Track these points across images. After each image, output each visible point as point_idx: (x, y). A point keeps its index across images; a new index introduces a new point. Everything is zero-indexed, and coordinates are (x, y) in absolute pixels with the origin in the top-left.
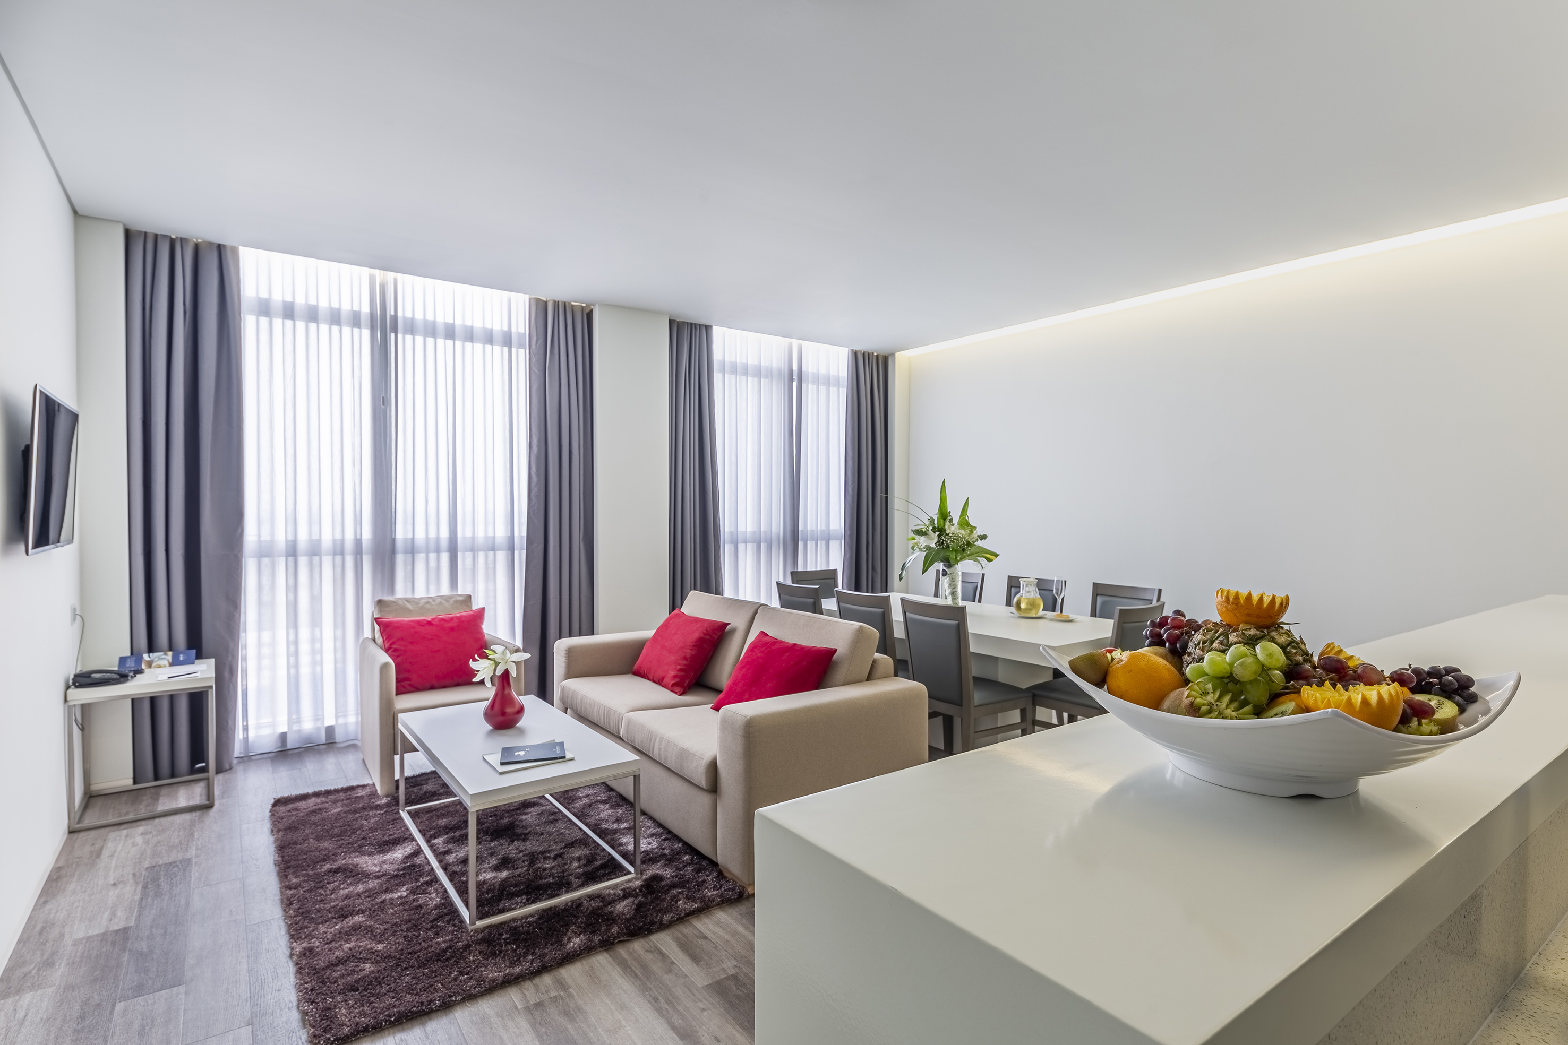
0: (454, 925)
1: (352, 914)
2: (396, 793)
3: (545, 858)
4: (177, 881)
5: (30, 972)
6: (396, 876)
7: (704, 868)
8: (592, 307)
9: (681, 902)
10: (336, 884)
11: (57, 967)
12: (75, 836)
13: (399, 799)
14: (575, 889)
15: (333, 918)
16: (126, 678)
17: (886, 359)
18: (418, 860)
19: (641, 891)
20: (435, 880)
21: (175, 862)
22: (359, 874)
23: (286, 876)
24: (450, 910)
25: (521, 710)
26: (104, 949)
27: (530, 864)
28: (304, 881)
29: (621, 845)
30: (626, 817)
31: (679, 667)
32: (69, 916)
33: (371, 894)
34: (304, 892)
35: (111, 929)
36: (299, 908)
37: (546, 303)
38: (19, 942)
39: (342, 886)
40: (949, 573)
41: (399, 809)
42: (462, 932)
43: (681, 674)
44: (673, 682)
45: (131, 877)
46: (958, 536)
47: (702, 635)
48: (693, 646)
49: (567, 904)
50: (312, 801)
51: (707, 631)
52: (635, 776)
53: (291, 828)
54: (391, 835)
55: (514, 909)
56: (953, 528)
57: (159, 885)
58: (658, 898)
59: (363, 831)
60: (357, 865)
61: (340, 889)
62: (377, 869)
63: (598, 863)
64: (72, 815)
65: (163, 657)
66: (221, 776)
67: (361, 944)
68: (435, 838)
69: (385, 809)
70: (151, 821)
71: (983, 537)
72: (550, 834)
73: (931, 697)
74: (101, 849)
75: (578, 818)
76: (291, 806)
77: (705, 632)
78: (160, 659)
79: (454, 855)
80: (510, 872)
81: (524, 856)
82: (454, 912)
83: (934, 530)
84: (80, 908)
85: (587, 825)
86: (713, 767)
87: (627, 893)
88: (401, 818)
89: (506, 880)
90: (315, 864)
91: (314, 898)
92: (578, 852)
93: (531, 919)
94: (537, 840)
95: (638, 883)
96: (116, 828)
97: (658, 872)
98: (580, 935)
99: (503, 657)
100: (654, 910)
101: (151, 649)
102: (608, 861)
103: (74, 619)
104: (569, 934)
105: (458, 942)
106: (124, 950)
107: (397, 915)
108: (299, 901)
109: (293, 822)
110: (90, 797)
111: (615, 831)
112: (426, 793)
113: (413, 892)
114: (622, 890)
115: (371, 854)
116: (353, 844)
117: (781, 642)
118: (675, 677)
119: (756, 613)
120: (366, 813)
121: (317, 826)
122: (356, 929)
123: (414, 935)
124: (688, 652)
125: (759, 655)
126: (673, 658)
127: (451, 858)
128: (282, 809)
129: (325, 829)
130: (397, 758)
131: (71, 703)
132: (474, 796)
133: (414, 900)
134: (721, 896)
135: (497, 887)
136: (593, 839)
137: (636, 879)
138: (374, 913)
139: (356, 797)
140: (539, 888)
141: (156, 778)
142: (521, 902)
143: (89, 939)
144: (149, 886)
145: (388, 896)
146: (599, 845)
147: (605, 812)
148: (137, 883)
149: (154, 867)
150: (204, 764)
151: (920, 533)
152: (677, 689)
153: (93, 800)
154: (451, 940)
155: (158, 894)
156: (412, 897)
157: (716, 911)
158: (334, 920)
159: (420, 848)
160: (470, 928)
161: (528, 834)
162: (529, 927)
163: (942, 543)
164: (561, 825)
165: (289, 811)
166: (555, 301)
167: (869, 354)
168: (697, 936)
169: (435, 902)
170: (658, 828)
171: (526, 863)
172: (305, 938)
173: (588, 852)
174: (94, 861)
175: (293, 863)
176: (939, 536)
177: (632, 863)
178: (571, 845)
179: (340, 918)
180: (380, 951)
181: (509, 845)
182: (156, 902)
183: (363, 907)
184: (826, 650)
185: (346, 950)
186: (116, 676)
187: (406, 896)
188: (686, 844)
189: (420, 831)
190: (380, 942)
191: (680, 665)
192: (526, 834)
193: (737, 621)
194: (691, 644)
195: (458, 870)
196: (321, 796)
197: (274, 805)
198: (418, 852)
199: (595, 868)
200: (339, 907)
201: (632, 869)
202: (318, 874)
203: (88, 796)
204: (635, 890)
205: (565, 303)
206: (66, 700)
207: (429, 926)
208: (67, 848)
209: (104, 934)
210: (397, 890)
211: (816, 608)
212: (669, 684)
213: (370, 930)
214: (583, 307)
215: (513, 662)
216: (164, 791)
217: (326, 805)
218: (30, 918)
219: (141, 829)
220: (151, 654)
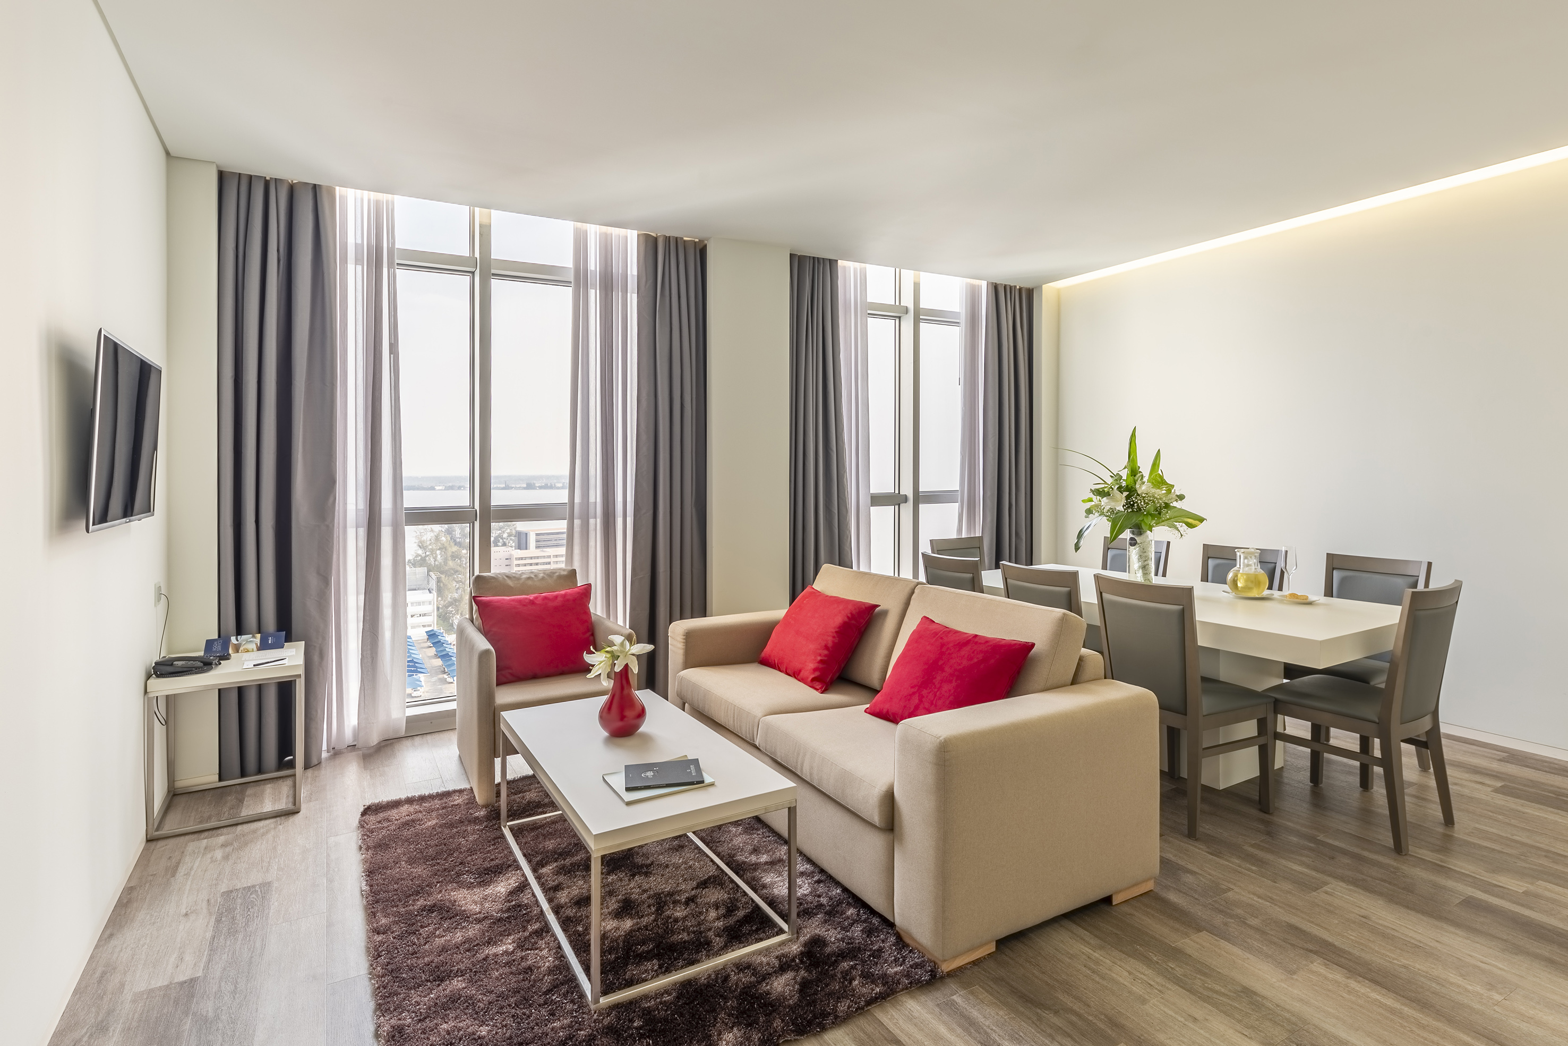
0: (572, 1001)
1: (449, 976)
2: (496, 802)
3: (675, 902)
4: (254, 913)
5: (80, 1040)
6: (500, 920)
7: (876, 929)
8: (706, 242)
9: (857, 982)
10: (431, 928)
11: (111, 1034)
12: (153, 845)
13: (500, 810)
14: (718, 953)
15: (427, 981)
16: (209, 667)
17: (1030, 293)
18: (525, 898)
19: (802, 962)
20: (546, 929)
21: (254, 886)
22: (457, 915)
23: (374, 914)
24: (566, 976)
25: (642, 714)
26: (165, 1011)
27: (657, 910)
28: (396, 923)
29: (764, 886)
30: (765, 846)
31: (819, 658)
32: (133, 958)
33: (471, 946)
34: (394, 938)
35: (176, 981)
36: (389, 963)
37: (655, 240)
38: (76, 992)
39: (437, 933)
40: (1138, 542)
41: (500, 823)
42: (583, 1013)
43: (821, 666)
44: (813, 676)
45: (205, 903)
46: (1154, 497)
47: (846, 619)
48: (836, 632)
49: (710, 976)
50: (405, 809)
51: (851, 613)
52: (789, 808)
53: (381, 846)
54: (492, 860)
55: (644, 980)
56: (1144, 487)
57: (233, 918)
58: (825, 973)
59: (461, 853)
60: (455, 901)
61: (436, 937)
62: (477, 909)
63: (741, 913)
64: (151, 822)
65: (252, 639)
66: (310, 772)
67: (461, 1025)
68: (543, 867)
69: (485, 823)
70: (234, 828)
71: (1181, 497)
72: (677, 867)
73: (1162, 707)
74: (178, 864)
75: (707, 844)
76: (381, 815)
77: (849, 615)
78: (248, 642)
79: (566, 892)
80: (635, 921)
81: (649, 898)
82: (572, 980)
83: (1120, 489)
84: (146, 946)
85: (718, 855)
86: (889, 799)
87: (785, 965)
88: (503, 836)
89: (630, 934)
90: (407, 897)
91: (405, 948)
92: (715, 895)
93: (666, 998)
94: (662, 875)
95: (795, 948)
96: (196, 836)
97: (817, 931)
98: (732, 1028)
99: (622, 649)
100: (823, 993)
101: (239, 631)
102: (752, 912)
103: (159, 600)
104: (718, 1025)
105: (581, 1030)
106: (186, 1013)
107: (503, 980)
108: (389, 952)
109: (384, 837)
110: (175, 795)
111: (756, 866)
112: (529, 803)
113: (521, 946)
114: (777, 957)
115: (470, 886)
116: (449, 871)
117: (956, 632)
118: (815, 670)
119: (913, 592)
120: (464, 828)
121: (410, 844)
122: (454, 999)
123: (524, 1014)
124: (830, 641)
125: (929, 648)
126: (812, 646)
127: (563, 897)
128: (372, 818)
129: (419, 849)
130: (498, 761)
131: (151, 695)
132: (599, 837)
133: (522, 958)
134: (908, 976)
135: (621, 945)
136: (730, 877)
137: (790, 940)
138: (475, 975)
139: (452, 805)
140: (672, 948)
141: (243, 774)
142: (652, 970)
143: (150, 992)
144: (223, 919)
145: (492, 950)
146: (738, 886)
147: (739, 840)
148: (210, 914)
149: (231, 891)
150: (292, 757)
151: (1101, 493)
152: (818, 685)
153: (177, 799)
154: (570, 1026)
155: (232, 932)
156: (519, 954)
157: (904, 999)
158: (429, 984)
159: (526, 880)
160: (593, 1007)
161: (650, 865)
162: (666, 1011)
163: (1133, 505)
164: (688, 854)
165: (379, 822)
166: (666, 237)
167: (1011, 287)
168: (886, 1039)
169: (547, 964)
170: (807, 864)
171: (653, 909)
172: (395, 1010)
173: (726, 896)
174: (168, 880)
175: (382, 895)
176: (1127, 497)
177: (785, 917)
178: (704, 884)
179: (435, 981)
180: (483, 1037)
181: (629, 880)
182: (228, 943)
183: (462, 967)
184: (1020, 645)
185: (443, 1033)
186: (199, 664)
187: (513, 952)
188: (845, 890)
189: (525, 855)
190: (483, 1023)
191: (820, 655)
192: (648, 866)
193: (888, 602)
194: (834, 631)
195: (572, 915)
196: (415, 803)
197: (364, 814)
198: (524, 886)
199: (738, 921)
200: (434, 965)
201: (785, 926)
202: (409, 913)
203: (172, 794)
204: (793, 960)
205: (677, 238)
206: (146, 692)
207: (542, 1001)
208: (144, 860)
209: (167, 987)
210: (501, 941)
211: (975, 585)
212: (808, 678)
213: (470, 1002)
214: (695, 242)
215: (633, 655)
216: (250, 791)
217: (420, 815)
218: (92, 957)
219: (222, 839)
220: (239, 637)
